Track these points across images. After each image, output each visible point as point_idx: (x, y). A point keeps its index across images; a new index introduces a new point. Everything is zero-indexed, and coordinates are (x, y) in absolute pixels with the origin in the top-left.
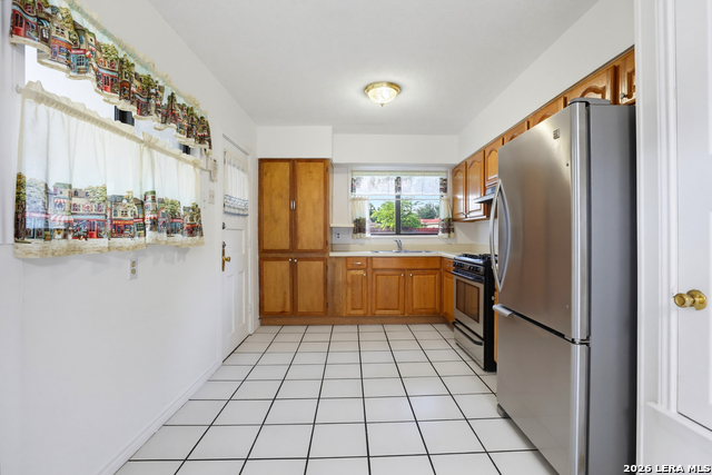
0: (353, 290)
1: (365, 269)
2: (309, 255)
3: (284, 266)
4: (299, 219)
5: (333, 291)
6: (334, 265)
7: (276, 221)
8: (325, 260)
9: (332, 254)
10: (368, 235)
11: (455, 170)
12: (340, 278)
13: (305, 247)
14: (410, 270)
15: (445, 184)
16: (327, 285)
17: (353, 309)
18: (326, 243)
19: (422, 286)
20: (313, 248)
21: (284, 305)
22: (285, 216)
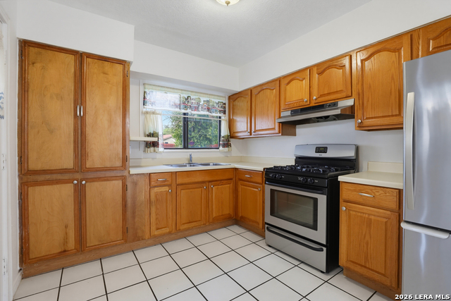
0: (157, 209)
1: (170, 186)
2: (102, 174)
3: (65, 192)
4: (88, 130)
5: (134, 213)
6: (135, 184)
7: (51, 131)
8: (123, 179)
9: (133, 171)
10: (161, 149)
11: (234, 97)
12: (142, 197)
13: (98, 165)
14: (210, 182)
15: (225, 108)
16: (126, 207)
17: (158, 229)
18: (125, 159)
19: (221, 195)
20: (108, 165)
21: (66, 241)
22: (66, 125)
